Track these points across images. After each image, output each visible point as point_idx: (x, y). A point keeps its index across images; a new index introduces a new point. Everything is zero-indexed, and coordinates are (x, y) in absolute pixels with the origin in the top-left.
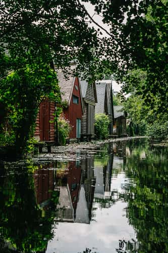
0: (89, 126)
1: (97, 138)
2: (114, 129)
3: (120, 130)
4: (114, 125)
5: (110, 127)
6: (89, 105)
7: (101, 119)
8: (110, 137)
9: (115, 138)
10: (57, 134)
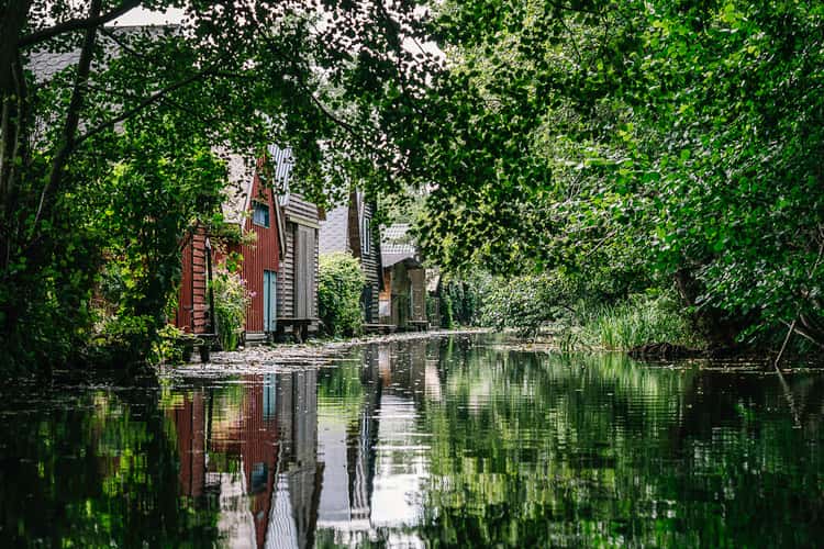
0: (301, 293)
1: (326, 331)
2: (384, 306)
3: (401, 308)
4: (381, 288)
5: (368, 298)
6: (300, 228)
7: (336, 270)
8: (368, 332)
9: (387, 331)
10: (212, 319)
